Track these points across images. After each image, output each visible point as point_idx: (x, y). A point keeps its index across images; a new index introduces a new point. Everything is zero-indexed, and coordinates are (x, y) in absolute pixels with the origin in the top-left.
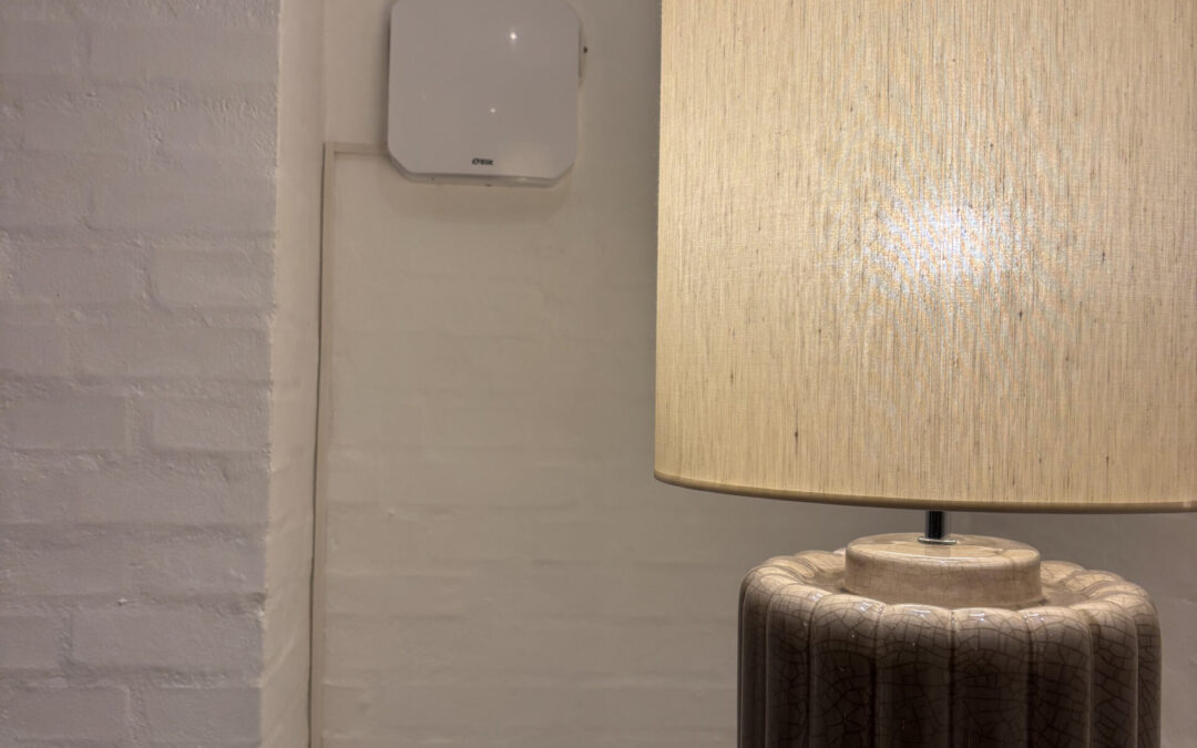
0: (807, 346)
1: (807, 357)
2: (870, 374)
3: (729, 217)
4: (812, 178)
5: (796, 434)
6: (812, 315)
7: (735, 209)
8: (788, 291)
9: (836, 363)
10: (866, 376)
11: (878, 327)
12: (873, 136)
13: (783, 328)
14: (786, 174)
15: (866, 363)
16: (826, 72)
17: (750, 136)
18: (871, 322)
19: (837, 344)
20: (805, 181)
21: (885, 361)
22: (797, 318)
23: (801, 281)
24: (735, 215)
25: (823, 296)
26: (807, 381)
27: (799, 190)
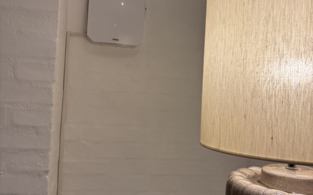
0: (277, 107)
1: (277, 111)
2: (301, 118)
3: (245, 61)
4: (280, 49)
5: (272, 138)
6: (279, 96)
7: (248, 58)
8: (270, 88)
9: (289, 114)
10: (300, 119)
11: (305, 102)
12: (305, 35)
13: (268, 100)
14: (269, 47)
15: (300, 115)
16: (286, 13)
17: (254, 33)
18: (302, 100)
19: (289, 107)
20: (277, 50)
21: (307, 114)
22: (273, 97)
23: (275, 85)
24: (247, 60)
25: (284, 90)
26: (277, 120)
27: (275, 52)
